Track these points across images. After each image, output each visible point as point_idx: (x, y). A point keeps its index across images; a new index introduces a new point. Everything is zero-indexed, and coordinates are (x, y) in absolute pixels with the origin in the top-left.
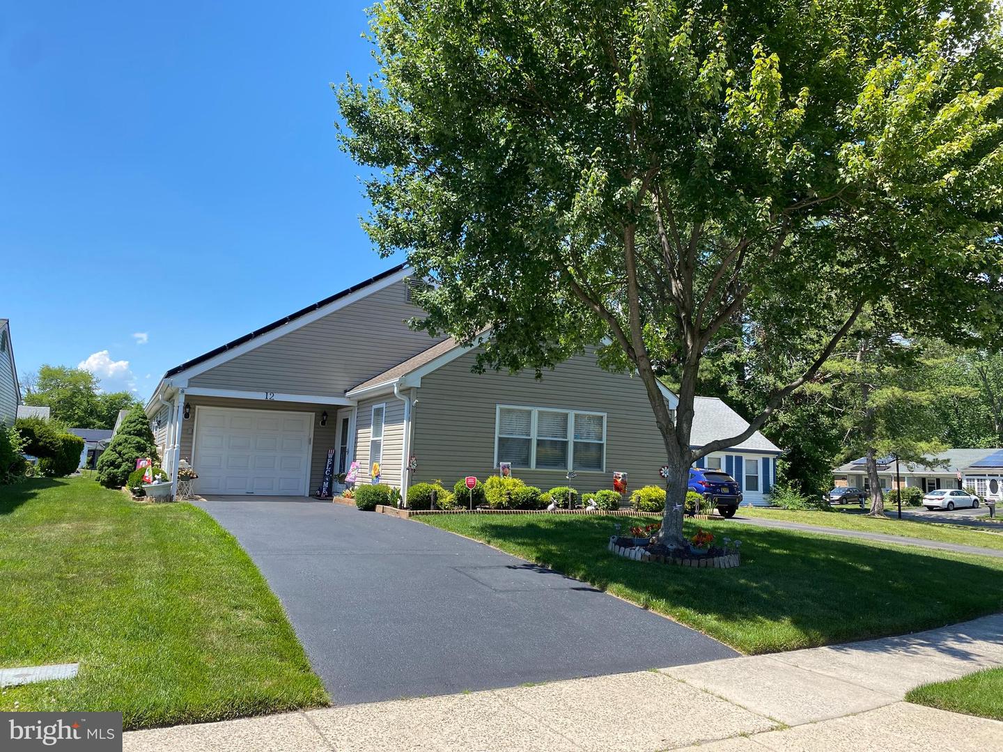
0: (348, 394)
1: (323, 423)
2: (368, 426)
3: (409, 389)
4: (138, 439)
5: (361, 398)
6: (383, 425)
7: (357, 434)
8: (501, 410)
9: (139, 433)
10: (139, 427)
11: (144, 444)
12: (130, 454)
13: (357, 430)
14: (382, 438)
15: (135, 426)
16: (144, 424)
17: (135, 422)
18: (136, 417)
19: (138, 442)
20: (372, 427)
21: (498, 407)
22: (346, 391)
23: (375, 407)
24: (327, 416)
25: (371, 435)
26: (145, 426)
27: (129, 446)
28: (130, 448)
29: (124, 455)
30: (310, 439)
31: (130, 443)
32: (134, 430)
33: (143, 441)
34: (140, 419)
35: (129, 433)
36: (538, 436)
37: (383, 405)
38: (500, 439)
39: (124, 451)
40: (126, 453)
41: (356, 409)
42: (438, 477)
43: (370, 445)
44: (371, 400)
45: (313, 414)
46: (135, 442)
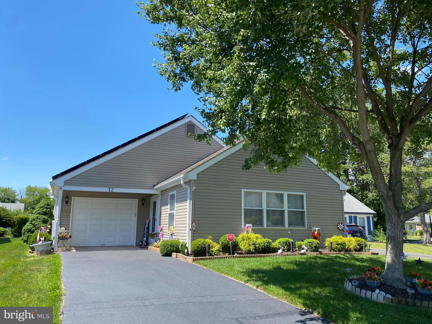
0: (155, 187)
1: (143, 205)
2: (167, 205)
3: (190, 181)
4: (44, 217)
5: (163, 189)
6: (175, 204)
7: (161, 210)
8: (245, 192)
9: (45, 214)
10: (45, 210)
11: (47, 219)
12: (39, 225)
13: (161, 207)
14: (175, 212)
15: (43, 210)
16: (47, 208)
17: (43, 207)
18: (44, 205)
20: (169, 205)
21: (243, 190)
23: (170, 193)
24: (145, 200)
25: (168, 210)
26: (48, 210)
27: (39, 220)
30: (136, 214)
32: (42, 212)
35: (39, 214)
36: (267, 207)
37: (175, 192)
38: (245, 209)
39: (36, 224)
40: (37, 225)
41: (160, 196)
42: (210, 234)
43: (168, 216)
44: (168, 190)
45: (138, 199)
46: (42, 218)
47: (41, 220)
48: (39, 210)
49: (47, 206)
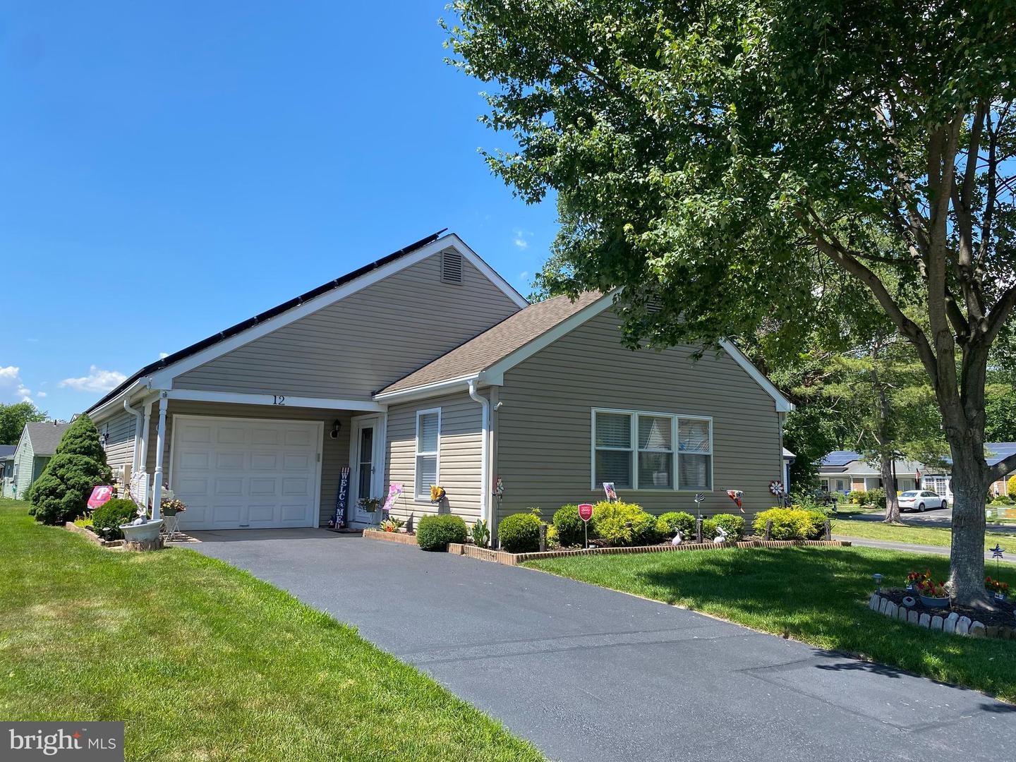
0: (378, 397)
1: (335, 435)
2: (411, 437)
3: (489, 388)
4: (87, 459)
5: (390, 402)
6: (439, 436)
7: (389, 447)
8: (598, 415)
9: (87, 452)
10: (87, 443)
11: (94, 465)
12: (76, 479)
13: (388, 443)
14: (438, 453)
15: (81, 442)
16: (93, 439)
17: (81, 436)
18: (83, 430)
19: (87, 463)
20: (417, 438)
21: (594, 411)
22: (374, 394)
23: (420, 412)
24: (339, 424)
25: (416, 448)
26: (95, 442)
27: (75, 468)
28: (75, 471)
29: (68, 480)
30: (319, 455)
31: (75, 465)
32: (81, 448)
33: (93, 462)
34: (88, 433)
35: (74, 452)
36: (640, 447)
37: (439, 410)
38: (597, 451)
39: (68, 475)
40: (71, 478)
41: (386, 415)
42: (535, 504)
43: (415, 462)
44: (413, 404)
45: (323, 422)
46: (82, 462)
47: (80, 467)
48: (72, 443)
49: (90, 434)
